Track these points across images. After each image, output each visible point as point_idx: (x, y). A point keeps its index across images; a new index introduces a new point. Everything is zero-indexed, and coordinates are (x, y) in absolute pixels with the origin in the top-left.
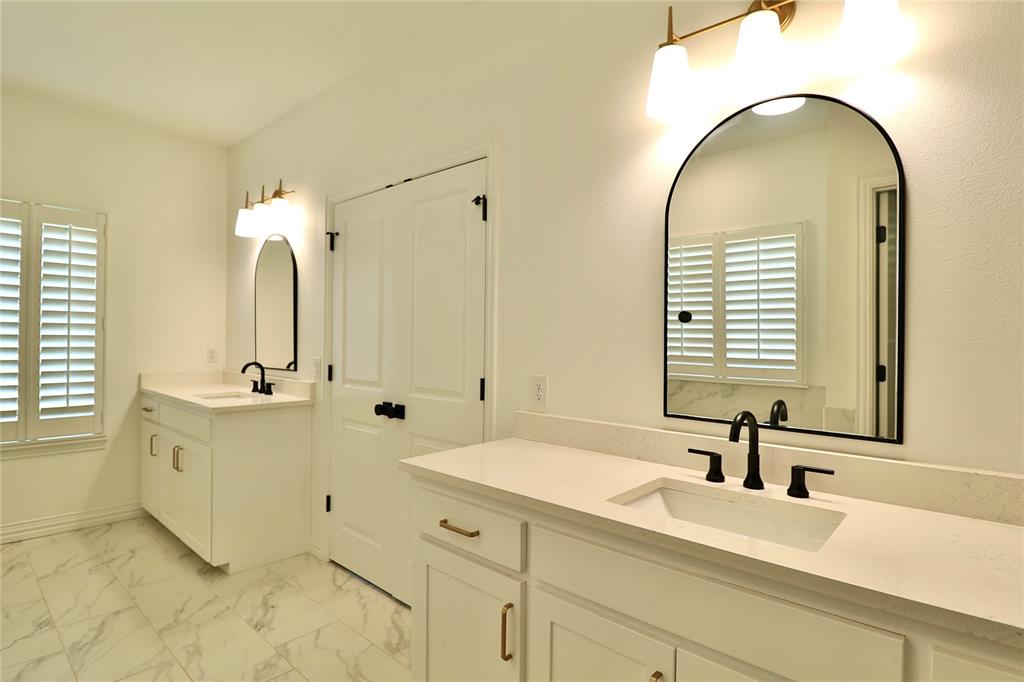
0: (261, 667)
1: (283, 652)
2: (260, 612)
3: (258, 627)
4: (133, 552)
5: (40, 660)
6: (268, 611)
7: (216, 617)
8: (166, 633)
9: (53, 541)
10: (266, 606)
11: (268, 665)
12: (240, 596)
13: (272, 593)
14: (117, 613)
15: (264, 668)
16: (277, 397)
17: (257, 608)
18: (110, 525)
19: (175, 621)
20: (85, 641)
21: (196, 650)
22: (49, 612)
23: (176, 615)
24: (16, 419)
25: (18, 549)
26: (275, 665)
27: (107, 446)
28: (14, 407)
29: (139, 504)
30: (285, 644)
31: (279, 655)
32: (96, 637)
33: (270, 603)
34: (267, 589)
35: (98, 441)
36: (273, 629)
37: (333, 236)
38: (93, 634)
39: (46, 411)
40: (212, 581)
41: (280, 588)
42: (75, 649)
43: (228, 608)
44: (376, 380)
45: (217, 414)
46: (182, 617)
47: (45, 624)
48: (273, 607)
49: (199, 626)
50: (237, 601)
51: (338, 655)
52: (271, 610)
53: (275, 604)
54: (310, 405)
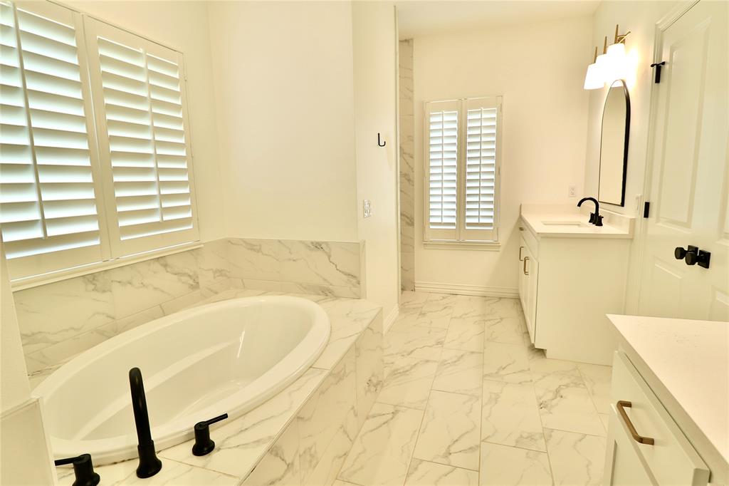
0: (525, 435)
1: (547, 435)
2: (550, 396)
3: (542, 405)
4: (501, 319)
5: (427, 361)
6: (556, 397)
7: (520, 383)
8: (487, 378)
9: (470, 299)
10: (557, 393)
11: (531, 437)
12: (544, 377)
13: (567, 386)
14: (472, 353)
15: (527, 438)
16: (606, 229)
17: (550, 391)
18: (500, 298)
19: (497, 373)
20: (450, 361)
21: (496, 398)
22: (445, 337)
23: (499, 369)
24: (454, 228)
25: (454, 298)
26: (536, 440)
27: (501, 249)
28: (454, 220)
29: (518, 290)
30: (552, 430)
31: (543, 435)
32: (455, 362)
33: (562, 393)
34: (566, 381)
35: (495, 246)
36: (551, 413)
37: (659, 68)
38: (454, 360)
39: (469, 224)
40: (533, 357)
41: (576, 385)
42: (444, 363)
43: (531, 381)
44: (686, 221)
45: (542, 237)
46: (502, 372)
47: (440, 343)
48: (562, 397)
49: (507, 383)
50: (540, 379)
51: (587, 466)
52: (559, 398)
53: (564, 395)
54: (629, 239)
